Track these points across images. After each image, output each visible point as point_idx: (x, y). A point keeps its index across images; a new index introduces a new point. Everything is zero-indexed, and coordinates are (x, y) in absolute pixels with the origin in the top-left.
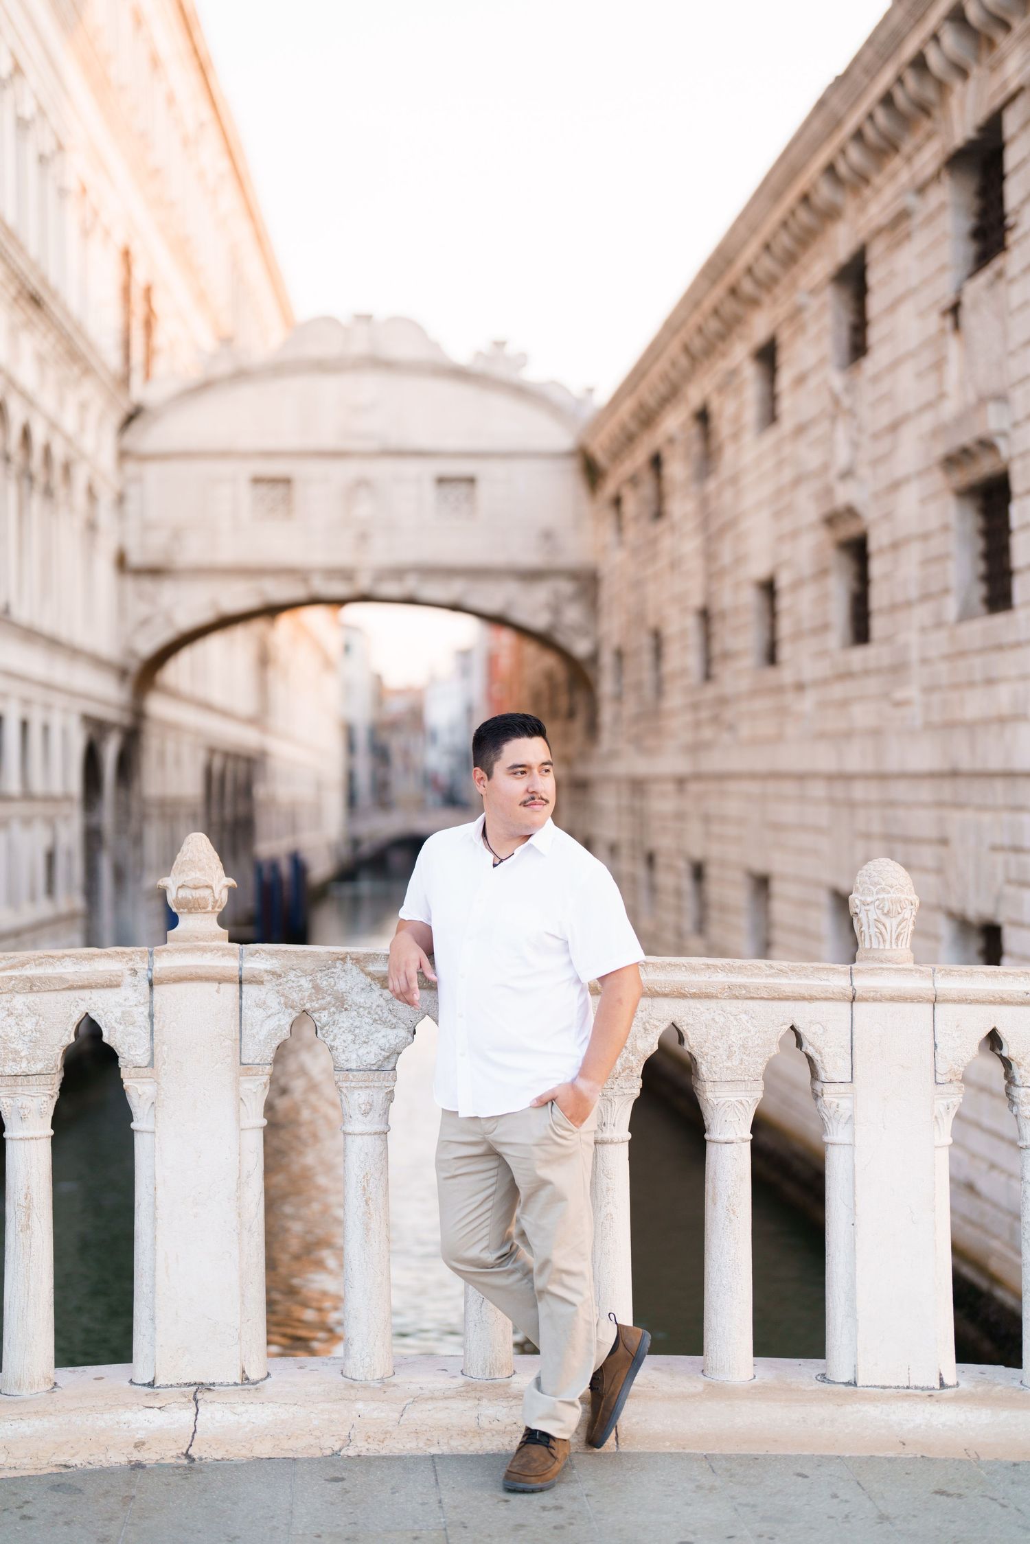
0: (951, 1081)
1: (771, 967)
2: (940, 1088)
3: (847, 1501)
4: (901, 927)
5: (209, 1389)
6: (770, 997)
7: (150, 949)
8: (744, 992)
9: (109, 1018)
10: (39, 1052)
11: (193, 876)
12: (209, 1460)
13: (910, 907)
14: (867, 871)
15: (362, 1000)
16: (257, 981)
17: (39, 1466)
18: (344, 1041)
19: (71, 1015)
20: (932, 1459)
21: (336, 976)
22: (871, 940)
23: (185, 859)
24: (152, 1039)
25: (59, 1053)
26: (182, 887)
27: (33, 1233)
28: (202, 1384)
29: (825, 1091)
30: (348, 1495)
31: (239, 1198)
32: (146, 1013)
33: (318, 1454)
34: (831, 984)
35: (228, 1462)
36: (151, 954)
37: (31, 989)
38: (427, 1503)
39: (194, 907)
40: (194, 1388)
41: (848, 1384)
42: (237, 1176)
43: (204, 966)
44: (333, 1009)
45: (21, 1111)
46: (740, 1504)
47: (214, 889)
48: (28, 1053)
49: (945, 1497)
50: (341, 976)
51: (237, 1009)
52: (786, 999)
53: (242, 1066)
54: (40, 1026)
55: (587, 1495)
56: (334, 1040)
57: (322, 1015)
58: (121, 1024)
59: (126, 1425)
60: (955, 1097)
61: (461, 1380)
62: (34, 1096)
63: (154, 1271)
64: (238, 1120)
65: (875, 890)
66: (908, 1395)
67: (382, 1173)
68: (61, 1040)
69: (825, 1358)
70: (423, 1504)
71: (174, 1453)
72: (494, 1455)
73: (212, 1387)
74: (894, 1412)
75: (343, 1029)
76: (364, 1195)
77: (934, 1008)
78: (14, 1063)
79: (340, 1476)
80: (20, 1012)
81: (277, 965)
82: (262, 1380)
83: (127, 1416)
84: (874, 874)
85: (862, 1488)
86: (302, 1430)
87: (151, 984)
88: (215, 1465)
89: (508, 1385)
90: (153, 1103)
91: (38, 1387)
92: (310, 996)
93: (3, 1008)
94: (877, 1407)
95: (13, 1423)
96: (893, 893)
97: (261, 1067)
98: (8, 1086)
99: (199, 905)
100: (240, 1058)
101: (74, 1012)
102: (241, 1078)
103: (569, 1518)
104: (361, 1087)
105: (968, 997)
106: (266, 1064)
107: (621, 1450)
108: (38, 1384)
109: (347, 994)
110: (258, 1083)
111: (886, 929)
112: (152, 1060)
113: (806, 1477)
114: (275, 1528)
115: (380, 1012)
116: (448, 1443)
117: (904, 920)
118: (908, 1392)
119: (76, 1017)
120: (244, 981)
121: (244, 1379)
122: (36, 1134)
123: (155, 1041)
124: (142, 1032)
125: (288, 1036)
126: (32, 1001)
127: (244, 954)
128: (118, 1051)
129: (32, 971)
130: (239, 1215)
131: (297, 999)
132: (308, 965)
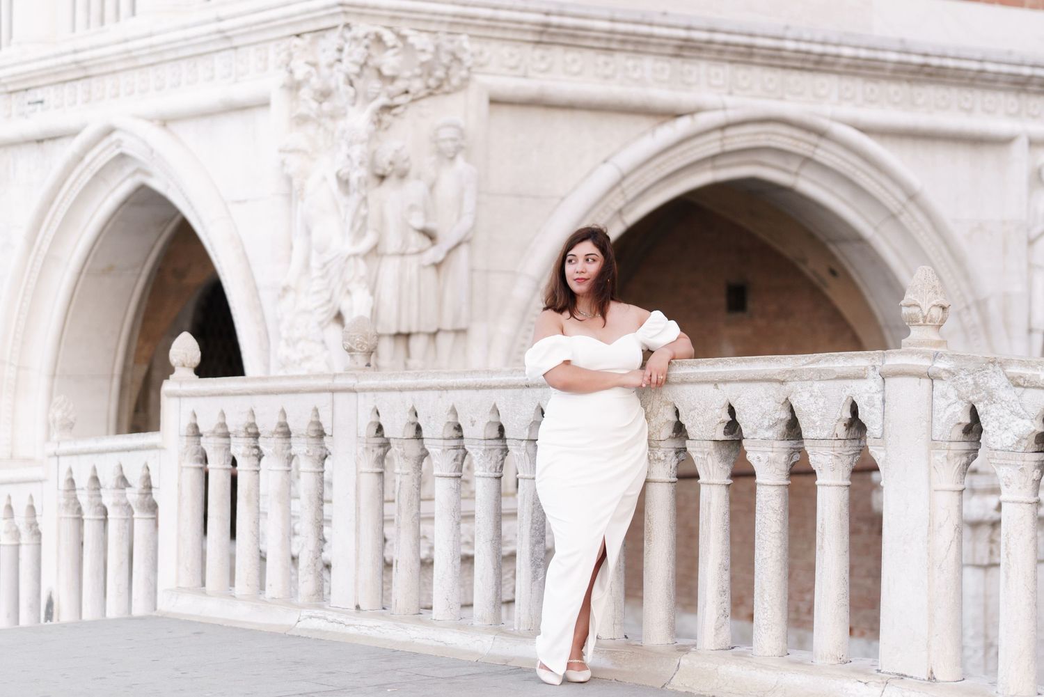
5: (902, 679)
7: (884, 352)
9: (860, 399)
10: (825, 423)
15: (1004, 396)
18: (994, 427)
19: (841, 398)
21: (989, 375)
24: (884, 417)
25: (836, 425)
27: (825, 552)
31: (928, 542)
32: (881, 399)
36: (884, 356)
37: (820, 377)
39: (910, 321)
42: (928, 525)
43: (909, 365)
44: (986, 402)
45: (821, 466)
47: (922, 307)
48: (820, 424)
50: (991, 376)
51: (930, 399)
53: (933, 441)
54: (826, 404)
56: (987, 426)
57: (980, 405)
58: (868, 406)
59: (845, 691)
62: (825, 455)
64: (930, 483)
67: (1021, 534)
68: (836, 416)
73: (906, 678)
75: (993, 418)
78: (813, 430)
80: (816, 394)
81: (953, 366)
82: (947, 681)
87: (882, 377)
92: (972, 391)
93: (808, 390)
97: (943, 443)
98: (810, 446)
99: (913, 319)
100: (931, 436)
101: (843, 396)
102: (932, 451)
104: (1003, 464)
109: (995, 390)
110: (942, 455)
112: (883, 433)
115: (1014, 406)
119: (844, 399)
120: (932, 377)
121: (932, 678)
122: (828, 482)
123: (885, 419)
124: (878, 413)
125: (961, 421)
126: (823, 387)
127: (936, 356)
128: (867, 425)
129: (822, 365)
130: (929, 554)
131: (965, 392)
132: (971, 366)
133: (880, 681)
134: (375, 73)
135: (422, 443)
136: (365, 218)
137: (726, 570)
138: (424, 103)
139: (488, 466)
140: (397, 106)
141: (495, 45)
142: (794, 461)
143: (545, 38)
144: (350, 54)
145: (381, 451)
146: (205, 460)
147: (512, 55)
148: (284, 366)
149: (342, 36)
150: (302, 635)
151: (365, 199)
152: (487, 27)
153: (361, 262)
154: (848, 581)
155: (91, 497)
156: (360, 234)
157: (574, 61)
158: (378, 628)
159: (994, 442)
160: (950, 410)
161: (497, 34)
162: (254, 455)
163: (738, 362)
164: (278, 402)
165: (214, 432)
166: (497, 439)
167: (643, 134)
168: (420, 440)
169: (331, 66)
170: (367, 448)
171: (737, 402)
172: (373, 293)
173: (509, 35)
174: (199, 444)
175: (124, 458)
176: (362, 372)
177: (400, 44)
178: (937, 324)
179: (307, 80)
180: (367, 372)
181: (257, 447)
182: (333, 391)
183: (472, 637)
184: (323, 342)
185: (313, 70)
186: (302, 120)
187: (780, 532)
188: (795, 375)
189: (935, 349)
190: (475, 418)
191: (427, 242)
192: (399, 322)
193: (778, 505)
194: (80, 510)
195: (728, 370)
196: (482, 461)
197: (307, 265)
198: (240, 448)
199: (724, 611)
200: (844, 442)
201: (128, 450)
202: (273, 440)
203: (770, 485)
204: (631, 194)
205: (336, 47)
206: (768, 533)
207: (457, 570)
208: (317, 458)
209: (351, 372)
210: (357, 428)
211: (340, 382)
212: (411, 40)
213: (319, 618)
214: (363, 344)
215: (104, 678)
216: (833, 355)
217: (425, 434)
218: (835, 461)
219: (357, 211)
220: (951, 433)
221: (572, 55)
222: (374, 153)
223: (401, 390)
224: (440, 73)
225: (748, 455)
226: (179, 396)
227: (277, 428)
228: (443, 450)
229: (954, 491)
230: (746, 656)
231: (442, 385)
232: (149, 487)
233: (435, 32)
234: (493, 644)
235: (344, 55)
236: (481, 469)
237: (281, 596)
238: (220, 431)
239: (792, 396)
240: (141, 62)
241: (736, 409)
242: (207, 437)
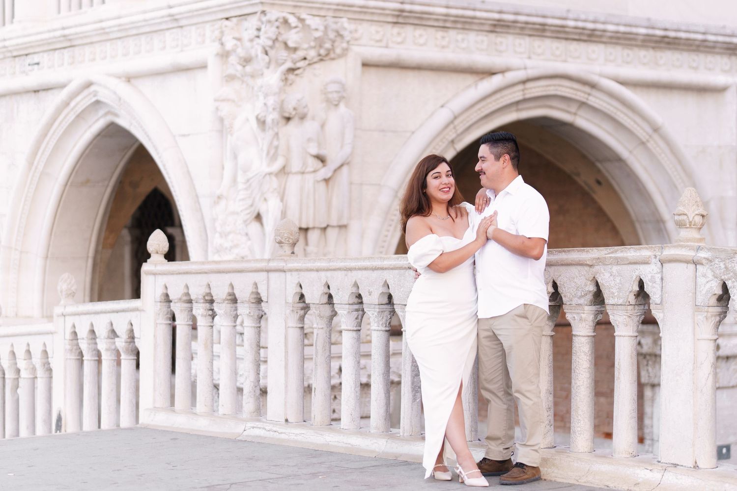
5: (676, 467)
7: (662, 245)
9: (646, 278)
10: (621, 294)
11: (681, 208)
16: (702, 263)
19: (632, 277)
21: (735, 262)
24: (662, 290)
25: (628, 295)
27: (621, 381)
31: (693, 374)
32: (660, 278)
36: (662, 248)
37: (618, 263)
40: (671, 465)
42: (693, 363)
43: (679, 255)
44: (733, 279)
45: (617, 322)
48: (617, 294)
51: (695, 277)
53: (696, 306)
54: (621, 281)
57: (729, 282)
58: (651, 282)
59: (636, 475)
62: (621, 316)
64: (694, 335)
68: (628, 289)
73: (678, 467)
78: (613, 299)
80: (615, 274)
81: (710, 256)
83: (638, 471)
87: (661, 263)
92: (723, 272)
93: (609, 272)
97: (703, 307)
100: (695, 302)
101: (633, 275)
102: (696, 313)
106: (705, 306)
112: (662, 301)
119: (634, 278)
120: (696, 263)
121: (696, 467)
122: (623, 334)
123: (663, 292)
124: (658, 287)
125: (716, 292)
126: (619, 269)
127: (699, 249)
128: (650, 295)
129: (619, 255)
130: (694, 383)
131: (718, 274)
132: (723, 256)
133: (661, 468)
134: (282, 46)
135: (333, 307)
136: (277, 148)
137: (551, 394)
138: (317, 66)
139: (381, 323)
140: (299, 68)
141: (365, 25)
142: (598, 319)
143: (401, 20)
144: (266, 33)
145: (302, 312)
146: (174, 318)
147: (377, 32)
148: (218, 251)
149: (260, 20)
150: (248, 440)
151: (277, 134)
152: (360, 12)
153: (274, 178)
154: (636, 401)
155: (89, 344)
156: (273, 158)
157: (421, 36)
158: (303, 435)
160: (708, 286)
161: (368, 17)
162: (209, 315)
163: (560, 252)
164: (227, 278)
165: (180, 299)
166: (387, 304)
167: (469, 87)
168: (331, 305)
169: (251, 40)
170: (293, 310)
171: (559, 279)
172: (282, 200)
173: (376, 18)
174: (169, 307)
175: (113, 317)
176: (288, 258)
177: (300, 25)
178: (699, 227)
179: (234, 51)
180: (292, 258)
181: (212, 310)
182: (268, 271)
183: (371, 441)
184: (247, 234)
185: (238, 43)
186: (230, 78)
187: (589, 368)
188: (600, 261)
189: (696, 244)
190: (371, 290)
191: (320, 164)
192: (300, 219)
193: (588, 350)
194: (81, 354)
195: (552, 257)
196: (376, 320)
197: (234, 181)
198: (199, 310)
199: (550, 422)
200: (634, 307)
201: (117, 312)
202: (224, 305)
203: (582, 336)
204: (460, 129)
205: (255, 27)
206: (581, 369)
207: (358, 394)
208: (256, 317)
209: (281, 258)
210: (286, 297)
211: (273, 265)
212: (308, 22)
213: (259, 428)
214: (289, 238)
215: (120, 470)
216: (626, 248)
217: (335, 300)
218: (628, 319)
219: (271, 143)
220: (709, 301)
221: (419, 31)
222: (283, 102)
223: (317, 270)
224: (328, 45)
225: (567, 316)
226: (155, 274)
227: (227, 296)
228: (349, 312)
229: (711, 340)
230: (566, 452)
231: (347, 267)
232: (132, 337)
233: (324, 16)
234: (386, 445)
235: (261, 33)
236: (376, 325)
237: (230, 413)
238: (185, 298)
239: (598, 275)
240: (112, 36)
241: (558, 284)
242: (175, 303)
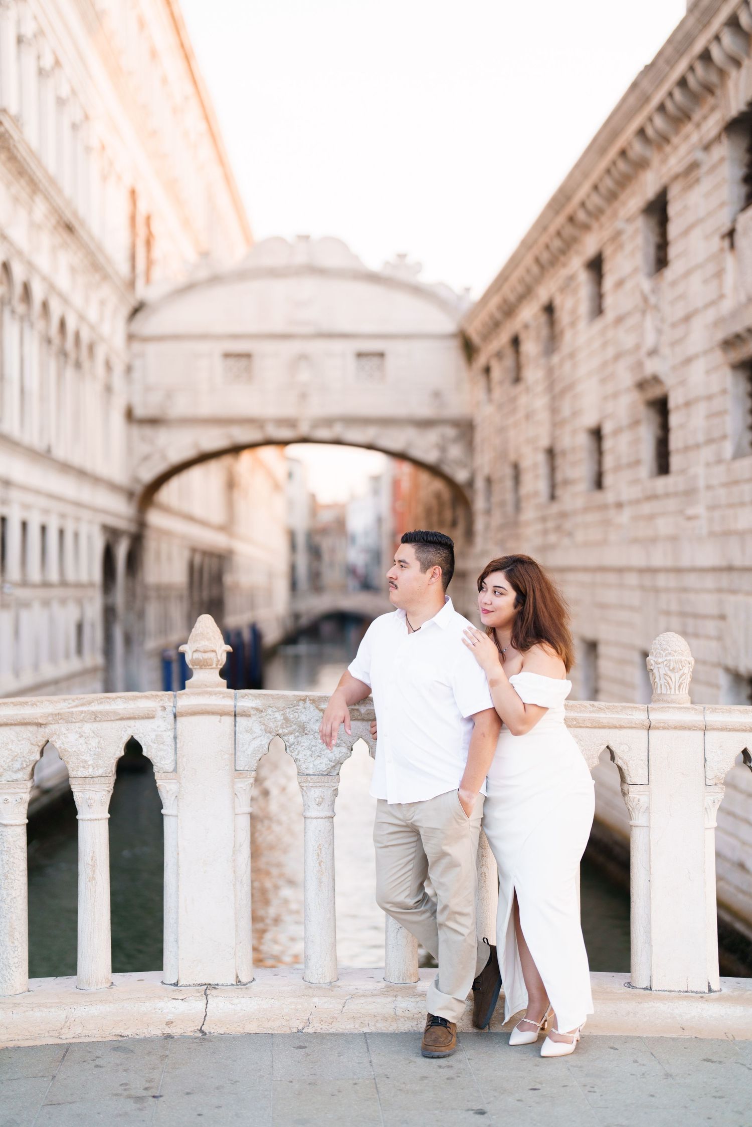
0: (716, 784)
1: (593, 706)
2: (709, 788)
3: (644, 1065)
4: (682, 679)
5: (215, 988)
6: (593, 726)
7: (174, 693)
8: (575, 723)
9: (147, 739)
10: (100, 762)
11: (203, 644)
12: (216, 1034)
13: (688, 665)
14: (658, 641)
16: (246, 715)
17: (104, 1036)
18: (305, 755)
19: (122, 737)
20: (702, 1039)
21: (299, 711)
22: (661, 687)
23: (197, 632)
24: (176, 753)
25: (113, 763)
26: (196, 651)
28: (210, 984)
29: (630, 790)
30: (309, 1057)
31: (234, 860)
32: (172, 736)
33: (288, 1032)
34: (634, 718)
35: (228, 1036)
36: (175, 696)
37: (95, 719)
38: (361, 1063)
39: (204, 665)
40: (205, 987)
41: (646, 989)
42: (233, 846)
43: (210, 705)
44: (297, 734)
45: (89, 801)
46: (571, 1066)
47: (217, 652)
48: (93, 762)
49: (710, 1063)
50: (303, 712)
51: (233, 734)
52: (604, 727)
53: (236, 772)
54: (101, 744)
55: (469, 1059)
56: (298, 754)
57: (290, 738)
58: (155, 743)
59: (160, 1011)
60: (719, 795)
61: (383, 984)
62: (97, 791)
63: (178, 909)
64: (234, 808)
65: (664, 654)
66: (686, 997)
67: (330, 844)
68: (115, 754)
69: (630, 972)
70: (359, 1063)
71: (193, 1030)
72: (406, 1033)
73: (216, 987)
74: (677, 1007)
75: (303, 747)
76: (318, 859)
77: (704, 734)
78: (84, 769)
79: (303, 1045)
80: (88, 735)
81: (260, 704)
82: (250, 982)
83: (161, 1004)
84: (664, 643)
85: (655, 1057)
86: (277, 1015)
87: (175, 716)
88: (219, 1037)
89: (415, 987)
90: (176, 796)
91: (101, 985)
92: (282, 724)
93: (76, 732)
94: (665, 1004)
95: (86, 1007)
96: (677, 656)
97: (249, 773)
98: (80, 784)
99: (207, 663)
100: (235, 767)
101: (123, 735)
102: (236, 780)
103: (457, 1073)
104: (316, 786)
105: (727, 727)
106: (252, 771)
107: (491, 1031)
108: (101, 983)
109: (307, 723)
110: (246, 783)
111: (671, 680)
112: (176, 767)
113: (617, 1049)
114: (261, 1077)
116: (375, 1025)
117: (684, 674)
118: (687, 994)
119: (125, 738)
120: (235, 715)
121: (238, 983)
122: (99, 816)
123: (178, 755)
124: (169, 749)
125: (267, 752)
126: (97, 728)
127: (237, 696)
130: (232, 872)
131: (271, 727)
132: (278, 704)
133: (198, 994)
159: (307, 768)
160: (256, 743)
188: (59, 717)
216: (108, 697)
220: (257, 763)
239: (55, 737)
